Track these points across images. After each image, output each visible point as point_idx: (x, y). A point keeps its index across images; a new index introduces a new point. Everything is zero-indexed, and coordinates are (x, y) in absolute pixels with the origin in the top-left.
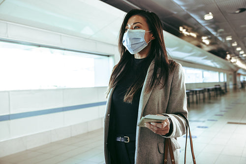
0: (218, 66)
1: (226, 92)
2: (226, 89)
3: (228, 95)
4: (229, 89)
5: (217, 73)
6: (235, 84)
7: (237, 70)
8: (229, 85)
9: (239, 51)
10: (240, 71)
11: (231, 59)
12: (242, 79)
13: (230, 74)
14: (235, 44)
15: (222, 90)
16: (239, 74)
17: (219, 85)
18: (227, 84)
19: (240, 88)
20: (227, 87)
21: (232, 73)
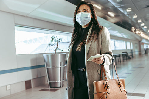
0: (125, 36)
1: (133, 57)
2: (132, 55)
3: (134, 60)
4: (135, 55)
5: (125, 42)
6: (140, 51)
7: (142, 40)
8: (135, 52)
9: (143, 26)
10: (143, 41)
11: (135, 31)
12: (145, 47)
13: (136, 43)
14: (139, 21)
15: (129, 56)
16: (143, 43)
17: (126, 52)
18: (133, 51)
19: (144, 54)
20: (133, 54)
21: (137, 42)
